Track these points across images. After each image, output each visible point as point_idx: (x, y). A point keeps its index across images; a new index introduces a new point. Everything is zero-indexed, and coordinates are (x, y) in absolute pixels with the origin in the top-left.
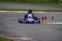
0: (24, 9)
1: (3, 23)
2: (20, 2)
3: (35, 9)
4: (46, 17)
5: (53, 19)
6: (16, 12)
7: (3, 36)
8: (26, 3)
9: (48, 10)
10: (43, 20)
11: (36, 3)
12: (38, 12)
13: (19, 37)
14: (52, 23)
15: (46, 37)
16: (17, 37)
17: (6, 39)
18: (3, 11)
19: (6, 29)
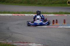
0: (31, 11)
1: (9, 28)
2: (27, 3)
3: (44, 12)
4: (57, 20)
5: (65, 23)
6: (23, 15)
7: (9, 42)
8: (34, 5)
9: (59, 12)
10: (53, 24)
11: (45, 4)
12: (48, 15)
13: (27, 43)
14: (64, 27)
15: (58, 42)
16: (25, 43)
17: (12, 45)
18: (9, 15)
19: (12, 35)
